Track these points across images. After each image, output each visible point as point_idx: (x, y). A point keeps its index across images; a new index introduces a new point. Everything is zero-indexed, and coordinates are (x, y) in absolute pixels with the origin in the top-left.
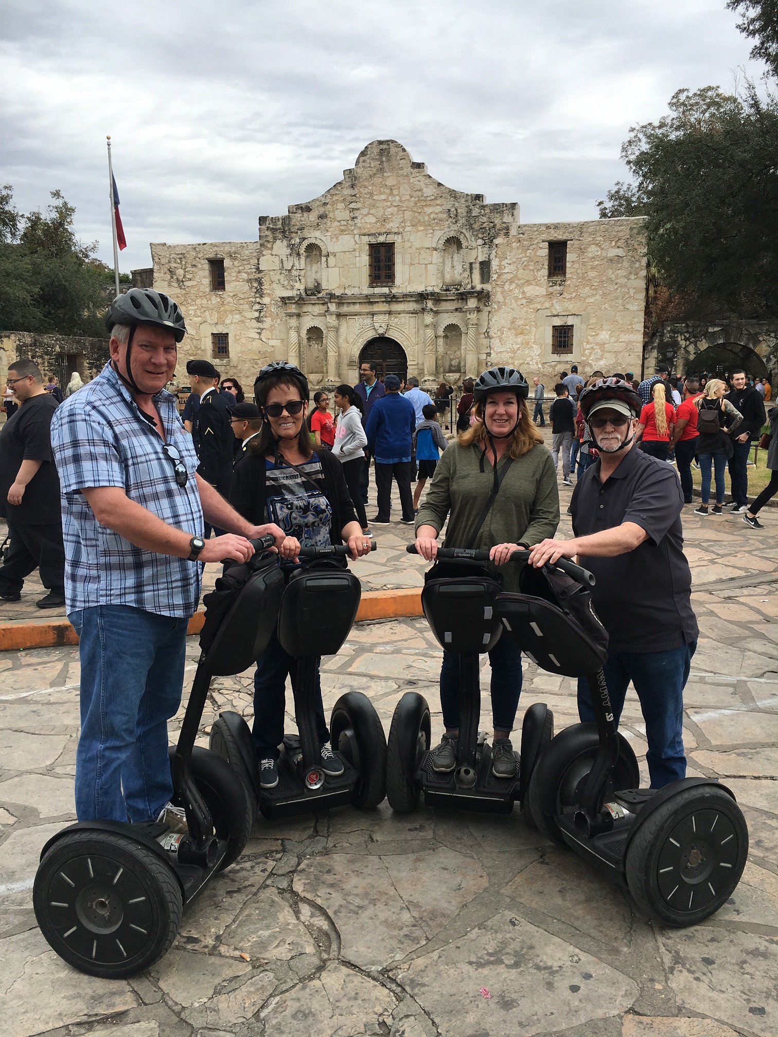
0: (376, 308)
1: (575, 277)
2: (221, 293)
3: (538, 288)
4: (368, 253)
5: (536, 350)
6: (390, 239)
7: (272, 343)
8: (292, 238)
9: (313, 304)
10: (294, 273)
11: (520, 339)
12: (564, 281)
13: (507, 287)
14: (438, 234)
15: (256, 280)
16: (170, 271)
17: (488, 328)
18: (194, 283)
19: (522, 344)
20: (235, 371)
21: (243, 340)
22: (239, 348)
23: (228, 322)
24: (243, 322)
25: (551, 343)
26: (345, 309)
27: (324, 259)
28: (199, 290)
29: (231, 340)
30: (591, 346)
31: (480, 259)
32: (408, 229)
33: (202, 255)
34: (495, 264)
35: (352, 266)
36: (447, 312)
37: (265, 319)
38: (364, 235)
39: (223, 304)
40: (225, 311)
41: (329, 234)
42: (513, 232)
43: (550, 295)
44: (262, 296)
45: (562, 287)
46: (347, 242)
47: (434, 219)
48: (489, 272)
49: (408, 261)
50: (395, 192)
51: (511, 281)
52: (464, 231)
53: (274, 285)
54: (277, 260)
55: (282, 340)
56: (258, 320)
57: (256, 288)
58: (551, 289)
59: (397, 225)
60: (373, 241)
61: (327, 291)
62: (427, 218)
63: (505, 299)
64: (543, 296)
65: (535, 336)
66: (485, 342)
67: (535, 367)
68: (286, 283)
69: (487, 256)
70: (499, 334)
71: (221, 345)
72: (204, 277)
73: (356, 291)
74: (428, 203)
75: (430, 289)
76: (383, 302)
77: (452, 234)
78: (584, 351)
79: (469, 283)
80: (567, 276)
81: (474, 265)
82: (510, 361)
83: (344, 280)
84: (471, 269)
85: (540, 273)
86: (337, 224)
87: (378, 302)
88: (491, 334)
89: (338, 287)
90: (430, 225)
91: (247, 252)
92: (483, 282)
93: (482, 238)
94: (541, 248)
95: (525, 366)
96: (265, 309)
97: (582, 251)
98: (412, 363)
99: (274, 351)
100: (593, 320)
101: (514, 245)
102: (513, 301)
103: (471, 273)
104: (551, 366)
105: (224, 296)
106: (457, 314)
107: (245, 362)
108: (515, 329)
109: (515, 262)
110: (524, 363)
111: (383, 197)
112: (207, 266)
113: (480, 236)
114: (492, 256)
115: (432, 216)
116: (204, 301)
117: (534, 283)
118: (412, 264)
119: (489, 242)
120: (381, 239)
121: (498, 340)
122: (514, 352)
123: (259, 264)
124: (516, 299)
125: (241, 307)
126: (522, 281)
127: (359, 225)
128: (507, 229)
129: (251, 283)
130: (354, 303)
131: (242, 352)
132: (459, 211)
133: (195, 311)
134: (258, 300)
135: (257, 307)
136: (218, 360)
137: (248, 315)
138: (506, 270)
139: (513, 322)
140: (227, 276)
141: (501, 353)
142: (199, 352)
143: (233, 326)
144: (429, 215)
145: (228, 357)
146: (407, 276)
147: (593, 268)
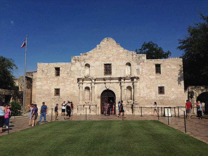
1: (163, 74)
2: (58, 77)
4: (104, 66)
5: (154, 93)
6: (110, 63)
7: (74, 91)
8: (81, 62)
9: (87, 80)
10: (81, 71)
11: (149, 90)
12: (161, 75)
13: (144, 76)
14: (124, 62)
15: (70, 73)
16: (43, 71)
17: (139, 87)
18: (50, 74)
19: (150, 92)
20: (61, 100)
21: (65, 91)
22: (63, 93)
23: (60, 85)
24: (65, 85)
25: (158, 91)
26: (96, 82)
27: (90, 68)
28: (51, 76)
29: (61, 90)
30: (170, 92)
31: (136, 68)
32: (115, 60)
33: (53, 66)
34: (140, 70)
35: (99, 70)
36: (127, 82)
37: (72, 84)
38: (103, 62)
39: (59, 80)
40: (59, 82)
41: (92, 61)
43: (157, 78)
46: (97, 63)
47: (123, 58)
48: (139, 72)
50: (112, 51)
51: (145, 74)
52: (131, 61)
53: (75, 75)
54: (76, 68)
55: (77, 90)
56: (70, 84)
57: (70, 76)
59: (112, 59)
60: (105, 63)
61: (91, 77)
62: (121, 58)
63: (144, 79)
64: (155, 78)
65: (153, 89)
66: (139, 91)
67: (154, 98)
68: (79, 74)
69: (138, 68)
70: (143, 89)
71: (57, 92)
72: (53, 72)
73: (100, 77)
75: (122, 76)
77: (128, 62)
78: (168, 94)
79: (133, 75)
80: (161, 73)
82: (146, 96)
83: (96, 73)
85: (153, 72)
86: (94, 58)
87: (107, 80)
88: (140, 89)
92: (137, 75)
93: (137, 63)
94: (153, 66)
95: (151, 98)
97: (165, 67)
98: (117, 97)
99: (74, 94)
100: (169, 85)
101: (146, 65)
104: (158, 98)
106: (130, 83)
107: (65, 97)
109: (146, 69)
111: (108, 52)
112: (54, 69)
114: (140, 68)
116: (53, 79)
117: (152, 75)
118: (116, 70)
119: (139, 64)
120: (108, 63)
121: (142, 91)
122: (147, 94)
123: (71, 69)
124: (147, 79)
125: (65, 81)
126: (148, 74)
127: (101, 59)
129: (68, 74)
132: (130, 56)
133: (50, 82)
134: (70, 79)
136: (56, 96)
137: (66, 83)
138: (144, 72)
139: (146, 86)
140: (61, 72)
141: (144, 94)
142: (50, 94)
143: (62, 86)
144: (121, 57)
145: (60, 96)
146: (115, 73)
147: (168, 71)
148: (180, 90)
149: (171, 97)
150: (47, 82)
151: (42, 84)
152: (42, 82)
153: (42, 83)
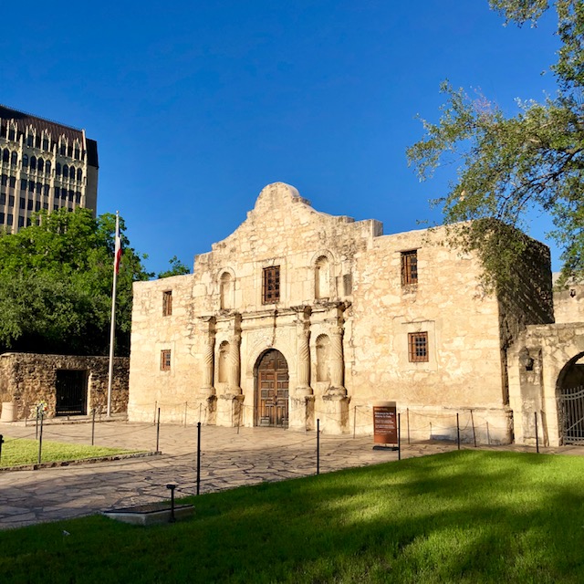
0: (265, 322)
1: (426, 283)
2: (169, 317)
3: (392, 296)
4: (262, 276)
5: (394, 359)
6: (276, 264)
7: (197, 356)
8: (213, 269)
9: (224, 322)
10: (214, 297)
11: (380, 347)
12: (417, 288)
13: (366, 298)
14: (312, 254)
15: (190, 305)
17: (352, 337)
18: (155, 310)
19: (382, 352)
21: (180, 355)
22: (177, 361)
24: (180, 339)
25: (408, 351)
27: (232, 283)
28: (156, 316)
29: (172, 355)
30: (447, 353)
31: (344, 273)
32: (290, 253)
33: (160, 288)
34: (355, 276)
35: (251, 288)
36: (318, 323)
37: (194, 336)
38: (260, 261)
39: (170, 326)
40: (171, 332)
41: (236, 263)
44: (193, 318)
45: (414, 295)
46: (247, 268)
47: (308, 242)
48: (351, 284)
49: (290, 280)
50: (281, 224)
51: (370, 291)
52: (331, 250)
54: (203, 288)
56: (190, 337)
57: (190, 311)
58: (405, 297)
59: (282, 251)
60: (265, 266)
61: (234, 310)
62: (303, 242)
63: (365, 309)
64: (398, 304)
65: (393, 343)
66: (349, 351)
68: (208, 306)
69: (349, 270)
70: (361, 342)
72: (160, 305)
73: (253, 309)
74: (304, 229)
75: (306, 303)
76: (270, 316)
77: (321, 254)
78: (439, 359)
79: (335, 295)
81: (339, 279)
82: (372, 370)
83: (245, 300)
84: (337, 282)
85: (394, 282)
86: (242, 255)
87: (266, 317)
89: (242, 307)
90: (305, 248)
91: (186, 283)
92: (346, 294)
93: (345, 255)
94: (395, 258)
95: (386, 376)
96: (194, 328)
97: (431, 258)
98: (292, 372)
99: (198, 363)
101: (372, 258)
102: (372, 311)
103: (337, 287)
104: (409, 376)
105: (171, 319)
106: (326, 324)
107: (180, 373)
108: (376, 337)
109: (372, 273)
110: (385, 372)
111: (273, 229)
112: (162, 297)
113: (343, 253)
114: (353, 270)
115: (307, 240)
117: (389, 291)
118: (292, 283)
119: (350, 257)
120: (270, 263)
122: (374, 360)
123: (192, 292)
124: (375, 308)
125: (180, 327)
126: (379, 291)
127: (257, 254)
128: (365, 243)
129: (188, 308)
130: (252, 319)
131: (179, 365)
132: (327, 232)
133: (154, 332)
134: (191, 321)
135: (190, 327)
136: (164, 372)
137: (184, 333)
138: (365, 281)
139: (373, 330)
140: (174, 304)
141: (364, 361)
142: (153, 366)
143: (174, 343)
145: (170, 369)
146: (288, 294)
147: (443, 273)
148: (483, 344)
149: (450, 372)
150: (149, 332)
152: (141, 334)
153: (141, 336)
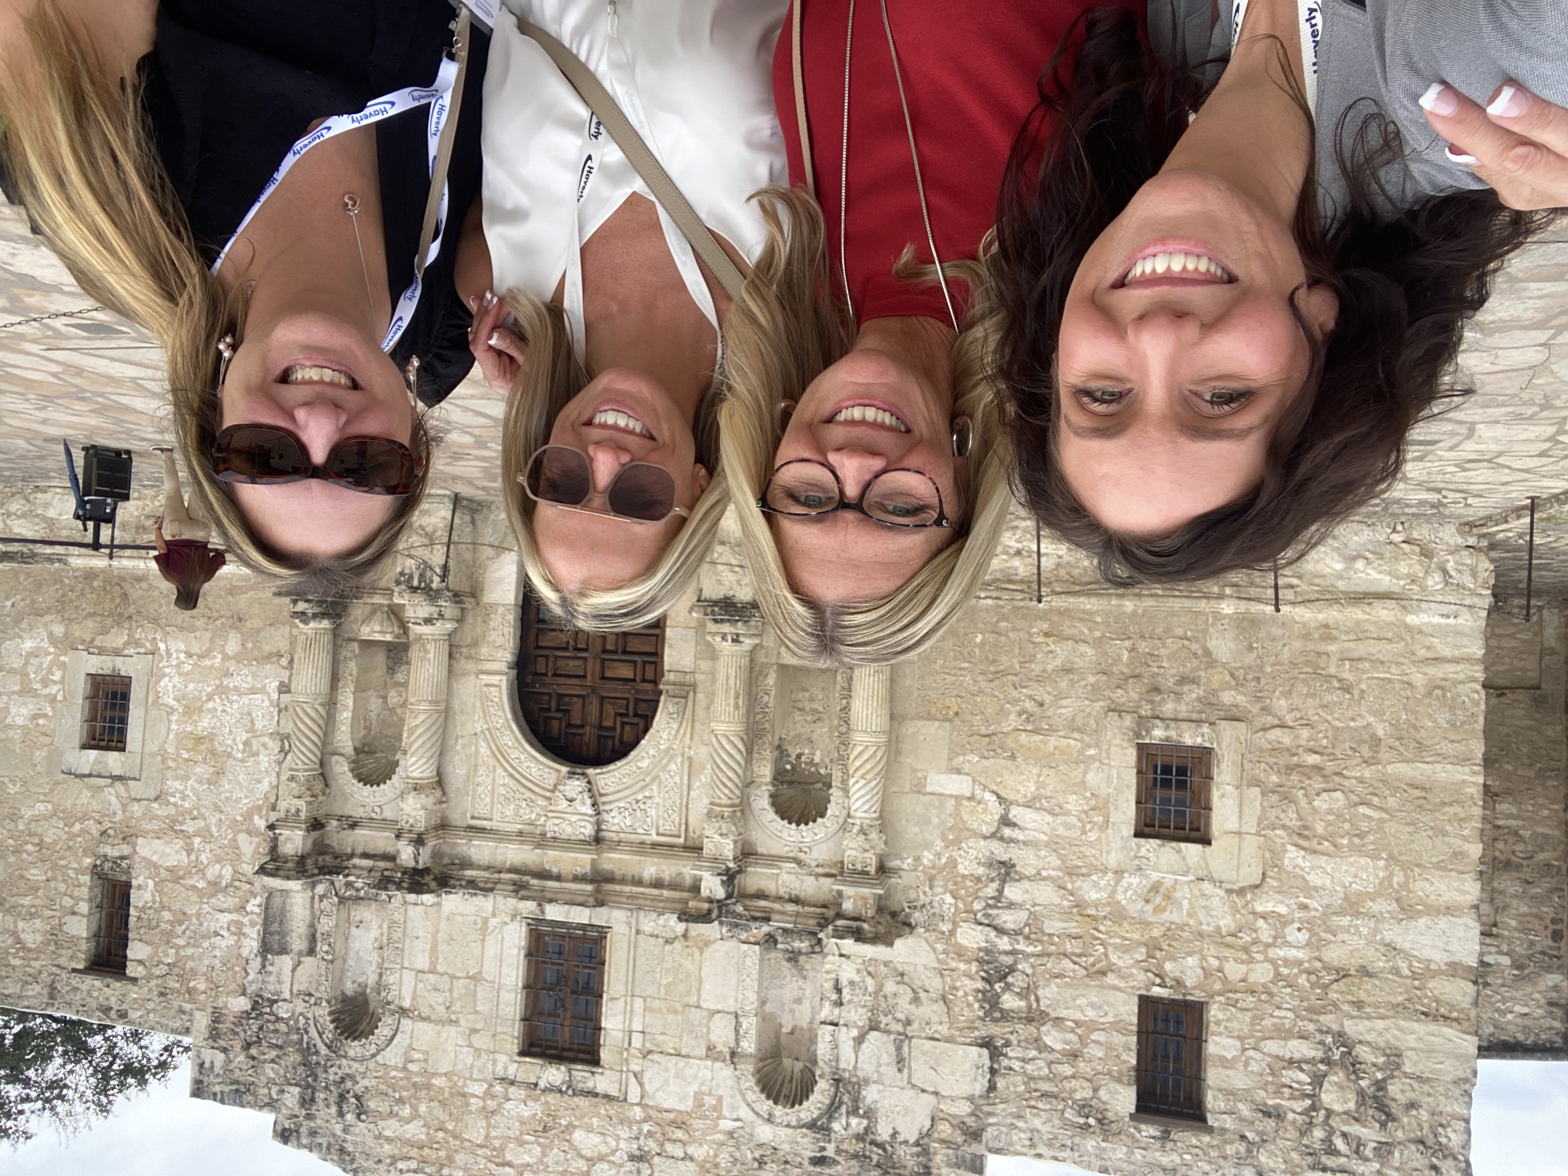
0: (581, 862)
1: (71, 873)
2: (1157, 991)
4: (603, 1038)
5: (168, 689)
8: (860, 1138)
9: (795, 900)
10: (857, 1015)
11: (205, 723)
12: (95, 866)
13: (227, 873)
15: (1006, 1016)
16: (1385, 1110)
17: (280, 763)
23: (1135, 879)
24: (1072, 872)
25: (132, 708)
27: (749, 1046)
28: (1257, 1019)
30: (46, 691)
31: (285, 962)
32: (478, 1089)
33: (1230, 1150)
35: (657, 1004)
37: (981, 871)
38: (607, 1096)
39: (1153, 947)
40: (1143, 921)
41: (727, 1124)
42: (202, 1021)
43: (129, 834)
44: (988, 951)
45: (101, 851)
47: (401, 1101)
48: (266, 924)
49: (482, 991)
51: (215, 887)
53: (936, 984)
54: (921, 1071)
55: (919, 789)
56: (1008, 873)
57: (1008, 987)
58: (126, 850)
59: (508, 1105)
60: (581, 1073)
61: (744, 936)
63: (234, 840)
64: (144, 834)
65: (169, 730)
66: (289, 725)
67: (173, 645)
68: (890, 987)
69: (269, 968)
71: (1174, 794)
73: (649, 923)
74: (414, 1152)
76: (558, 878)
77: (354, 1048)
78: (63, 677)
79: (322, 898)
80: (89, 879)
81: (304, 946)
83: (688, 964)
84: (311, 938)
86: (699, 1152)
87: (576, 879)
88: (274, 745)
89: (707, 943)
90: (415, 1085)
91: (1037, 1123)
93: (278, 1019)
94: (141, 962)
96: (977, 906)
98: (495, 679)
99: (953, 755)
101: (202, 987)
102: (214, 829)
103: (312, 926)
104: (138, 644)
105: (1141, 977)
106: (358, 813)
107: (1073, 726)
108: (213, 752)
109: (204, 937)
110: (201, 657)
112: (1212, 1101)
113: (283, 1028)
114: (256, 964)
115: (406, 1111)
116: (1234, 970)
118: (475, 978)
119: (261, 1005)
120: (555, 1074)
121: (259, 726)
122: (222, 691)
123: (993, 1071)
125: (1073, 928)
126: (190, 882)
127: (624, 1133)
128: (214, 1034)
129: (1030, 1007)
130: (658, 884)
131: (1081, 760)
132: (334, 1110)
133: (1279, 939)
134: (1004, 944)
135: (1009, 919)
136: (1188, 741)
137: (1046, 894)
138: (225, 918)
139: (219, 772)
141: (253, 691)
142: (1274, 778)
143: (1113, 860)
144: (415, 1116)
145: (1141, 748)
146: (492, 946)
147: (33, 889)
149: (46, 644)
150: (1315, 944)
151: (1392, 933)
152: (1391, 947)
153: (1388, 936)
